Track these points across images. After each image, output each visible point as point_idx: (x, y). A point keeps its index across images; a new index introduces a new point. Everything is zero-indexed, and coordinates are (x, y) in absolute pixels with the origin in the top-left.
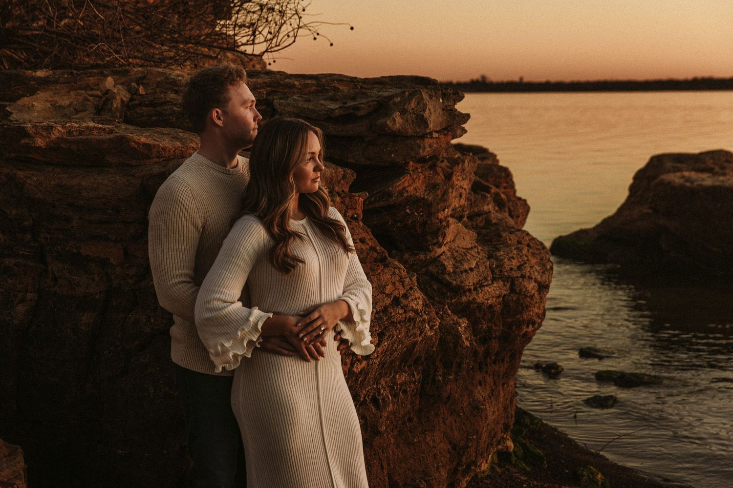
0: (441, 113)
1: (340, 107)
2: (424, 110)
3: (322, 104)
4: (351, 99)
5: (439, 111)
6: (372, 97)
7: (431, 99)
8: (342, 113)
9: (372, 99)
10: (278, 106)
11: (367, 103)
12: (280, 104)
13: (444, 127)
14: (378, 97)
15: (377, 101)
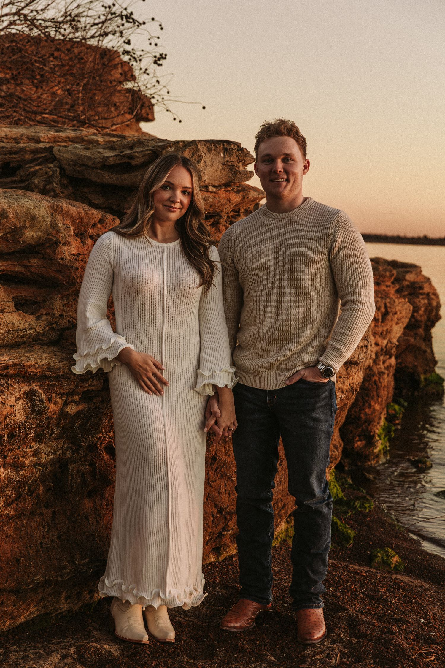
0: (221, 168)
1: (116, 156)
2: (199, 162)
3: (99, 153)
4: (129, 149)
5: (218, 164)
6: (148, 146)
7: (209, 152)
8: (118, 161)
9: (147, 148)
10: (57, 153)
11: (141, 152)
12: (59, 151)
13: (223, 182)
14: (153, 147)
15: (152, 150)
